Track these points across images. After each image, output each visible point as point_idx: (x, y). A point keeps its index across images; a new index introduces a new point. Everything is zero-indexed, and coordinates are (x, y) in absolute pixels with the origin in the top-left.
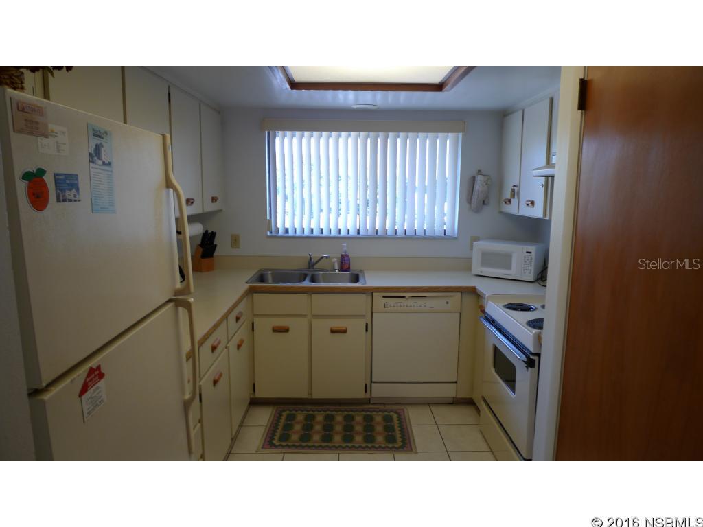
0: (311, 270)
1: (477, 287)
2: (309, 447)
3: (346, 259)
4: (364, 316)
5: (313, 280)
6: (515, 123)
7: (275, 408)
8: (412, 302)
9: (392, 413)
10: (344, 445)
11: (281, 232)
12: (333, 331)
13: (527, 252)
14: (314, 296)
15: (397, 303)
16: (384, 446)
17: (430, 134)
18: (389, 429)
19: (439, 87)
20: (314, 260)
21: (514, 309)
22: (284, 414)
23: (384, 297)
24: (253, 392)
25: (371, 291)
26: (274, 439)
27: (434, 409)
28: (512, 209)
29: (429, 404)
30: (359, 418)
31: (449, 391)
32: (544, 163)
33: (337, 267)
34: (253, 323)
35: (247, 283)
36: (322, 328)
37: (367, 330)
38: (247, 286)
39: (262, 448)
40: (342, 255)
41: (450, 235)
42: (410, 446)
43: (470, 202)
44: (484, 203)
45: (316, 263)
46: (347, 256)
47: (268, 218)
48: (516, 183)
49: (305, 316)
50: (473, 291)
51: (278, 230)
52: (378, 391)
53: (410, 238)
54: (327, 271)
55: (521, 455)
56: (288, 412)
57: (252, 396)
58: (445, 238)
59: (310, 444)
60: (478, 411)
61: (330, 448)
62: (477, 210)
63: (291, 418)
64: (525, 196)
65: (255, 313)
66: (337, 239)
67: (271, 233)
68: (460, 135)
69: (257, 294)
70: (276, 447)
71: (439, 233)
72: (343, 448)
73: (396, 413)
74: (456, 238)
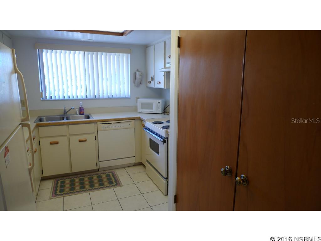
0: (65, 115)
1: (141, 117)
2: (75, 192)
3: (82, 109)
4: (94, 133)
5: (67, 119)
6: (151, 50)
7: (54, 180)
8: (115, 125)
9: (109, 173)
10: (91, 189)
11: (48, 98)
12: (80, 141)
13: (159, 102)
14: (70, 126)
15: (108, 126)
16: (108, 186)
17: (116, 54)
18: (109, 179)
19: (122, 34)
20: (67, 111)
21: (156, 123)
22: (59, 182)
23: (102, 124)
24: (42, 174)
25: (96, 122)
26: (57, 192)
27: (127, 169)
28: (152, 85)
29: (124, 167)
30: (95, 177)
31: (132, 161)
32: (163, 67)
33: (78, 113)
34: (39, 142)
35: (34, 122)
36: (74, 140)
37: (95, 139)
38: (35, 124)
39: (52, 197)
40: (80, 107)
41: (128, 97)
42: (120, 184)
43: (135, 83)
44: (140, 83)
45: (68, 112)
46: (82, 108)
47: (41, 91)
48: (153, 75)
49: (66, 136)
50: (139, 119)
51: (46, 97)
52: (102, 165)
53: (110, 99)
54: (73, 115)
55: (163, 177)
56: (61, 180)
57: (42, 176)
58: (125, 98)
59: (75, 191)
60: (145, 166)
61: (85, 191)
62: (138, 86)
63: (63, 183)
64: (157, 80)
65: (40, 136)
66: (77, 100)
67: (43, 98)
68: (129, 54)
69: (40, 127)
70: (59, 195)
71: (123, 96)
72: (91, 190)
73: (111, 173)
74: (130, 98)
